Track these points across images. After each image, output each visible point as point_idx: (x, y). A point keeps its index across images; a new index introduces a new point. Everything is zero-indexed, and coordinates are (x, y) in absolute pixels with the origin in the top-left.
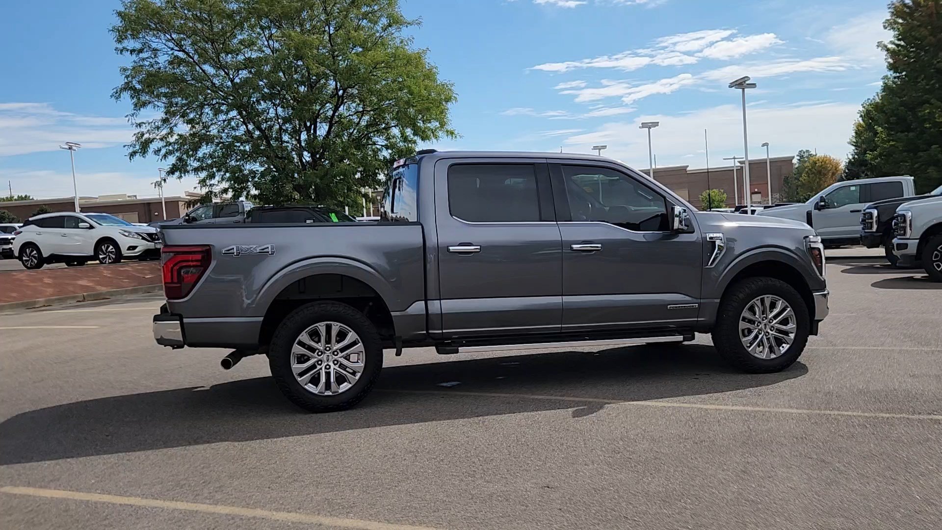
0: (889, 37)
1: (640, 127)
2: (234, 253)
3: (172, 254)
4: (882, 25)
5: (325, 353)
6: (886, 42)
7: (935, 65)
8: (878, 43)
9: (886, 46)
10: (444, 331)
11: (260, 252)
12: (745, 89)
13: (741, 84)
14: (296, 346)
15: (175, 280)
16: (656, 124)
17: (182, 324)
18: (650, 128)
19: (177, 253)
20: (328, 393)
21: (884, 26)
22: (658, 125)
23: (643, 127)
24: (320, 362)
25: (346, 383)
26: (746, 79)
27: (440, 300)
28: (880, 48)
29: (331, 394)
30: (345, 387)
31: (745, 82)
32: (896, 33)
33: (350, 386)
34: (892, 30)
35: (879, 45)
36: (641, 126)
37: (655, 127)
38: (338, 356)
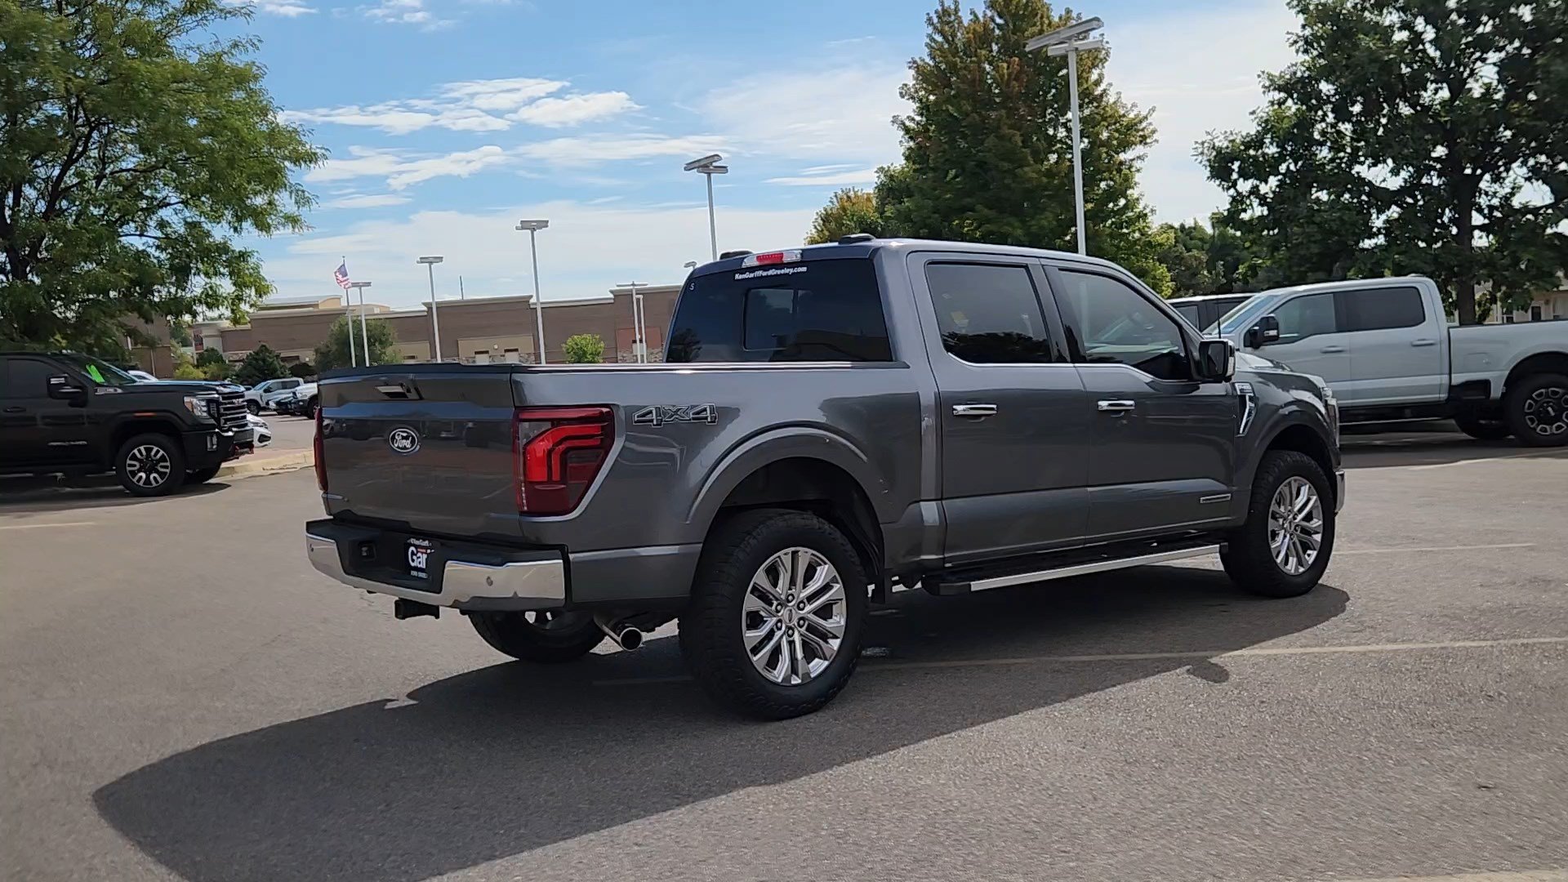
0: (909, 109)
1: (517, 228)
2: (652, 421)
3: (548, 425)
4: (898, 91)
5: (787, 606)
6: (903, 117)
7: (975, 155)
8: (894, 117)
9: (904, 124)
10: (946, 555)
11: (694, 419)
12: (712, 175)
13: (707, 166)
14: (748, 596)
15: (556, 477)
16: (544, 224)
17: (567, 564)
18: (533, 230)
19: (556, 422)
20: (796, 681)
21: (901, 93)
22: (547, 226)
23: (523, 228)
24: (779, 624)
25: (817, 660)
26: (716, 158)
27: (941, 499)
28: (896, 126)
29: (800, 681)
30: (818, 666)
31: (711, 163)
32: (918, 105)
33: (826, 663)
34: (911, 101)
35: (895, 120)
36: (519, 225)
37: (540, 228)
38: (805, 611)
